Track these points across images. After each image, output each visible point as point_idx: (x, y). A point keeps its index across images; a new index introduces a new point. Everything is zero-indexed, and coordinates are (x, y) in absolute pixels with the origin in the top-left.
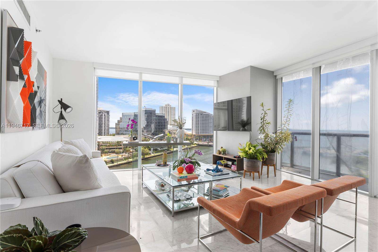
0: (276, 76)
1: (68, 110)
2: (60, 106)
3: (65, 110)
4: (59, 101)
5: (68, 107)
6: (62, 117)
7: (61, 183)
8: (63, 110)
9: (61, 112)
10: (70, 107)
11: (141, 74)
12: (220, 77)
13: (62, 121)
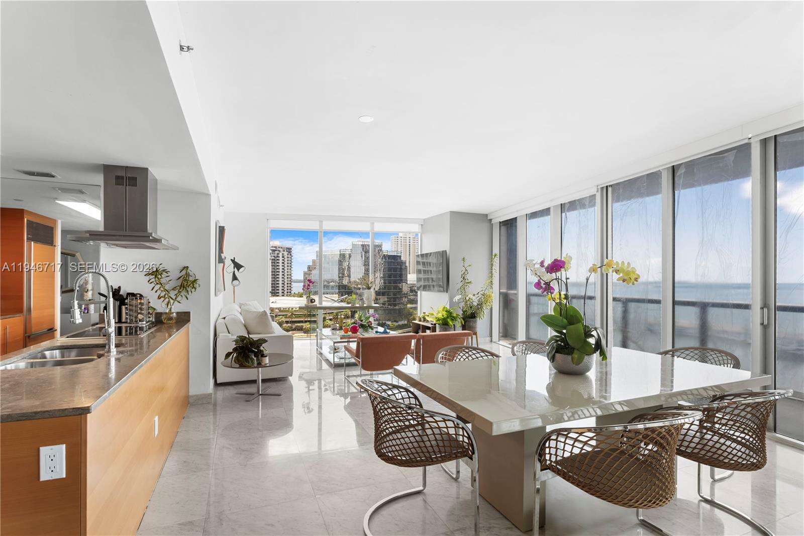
0: (491, 220)
1: (241, 270)
2: (232, 265)
3: (238, 270)
4: (231, 260)
5: (242, 266)
6: (235, 278)
7: (250, 329)
8: (236, 269)
9: (234, 272)
10: (243, 267)
11: (321, 222)
12: (424, 220)
13: (235, 282)
